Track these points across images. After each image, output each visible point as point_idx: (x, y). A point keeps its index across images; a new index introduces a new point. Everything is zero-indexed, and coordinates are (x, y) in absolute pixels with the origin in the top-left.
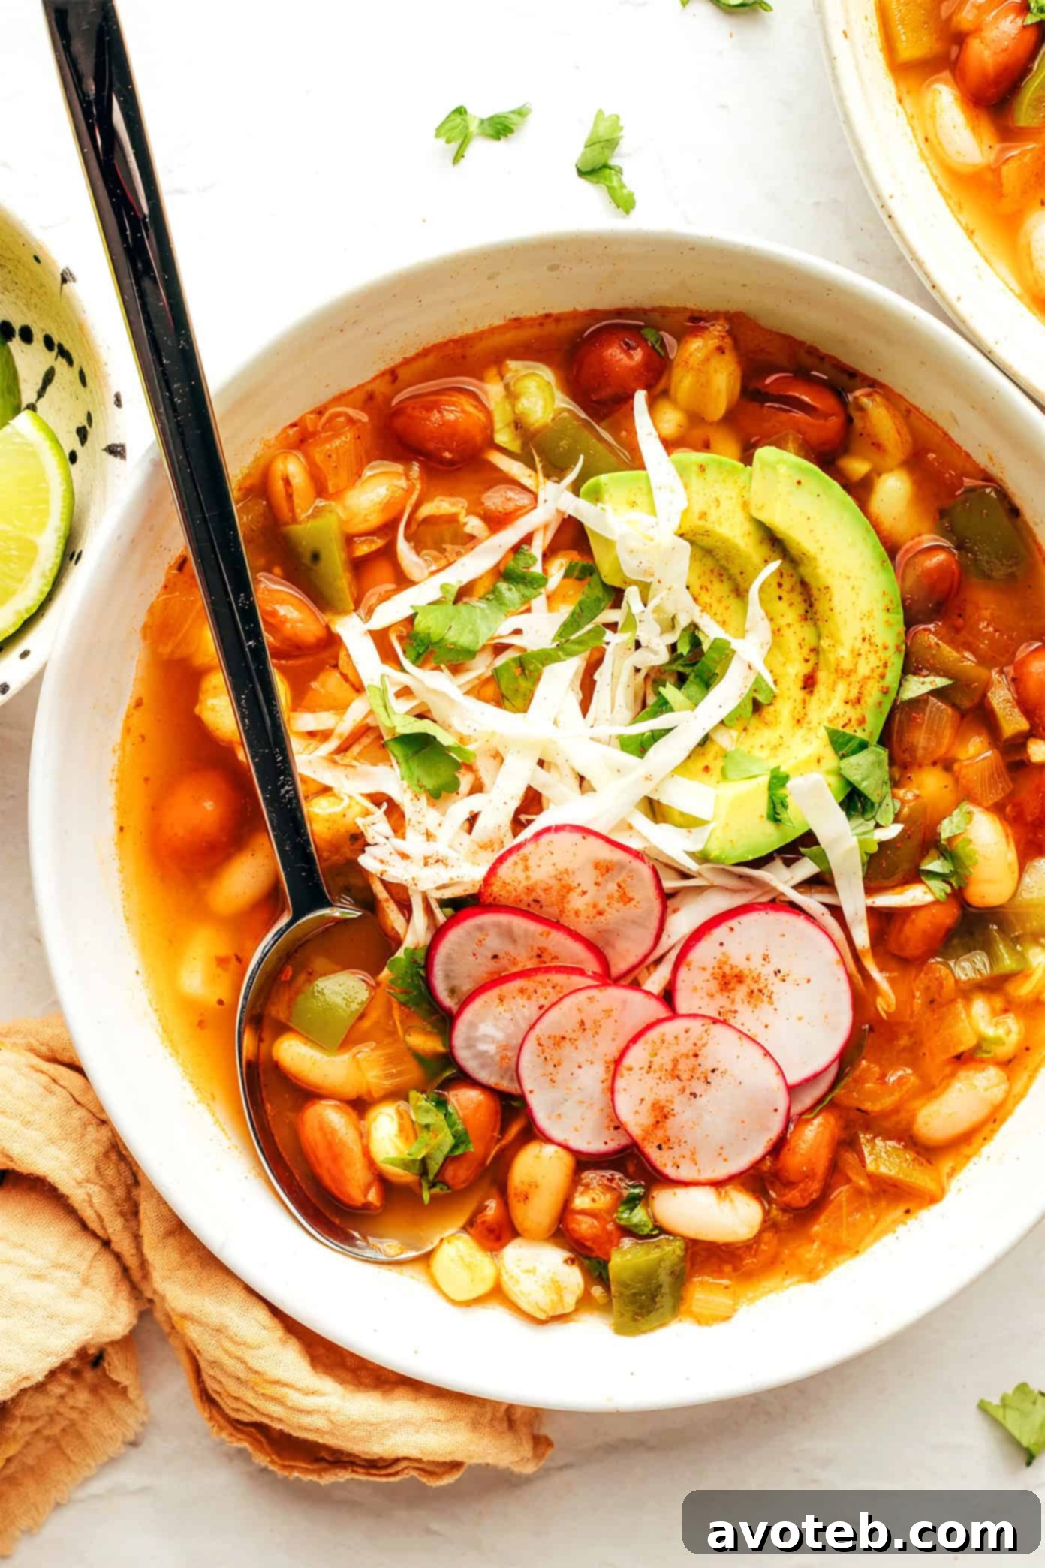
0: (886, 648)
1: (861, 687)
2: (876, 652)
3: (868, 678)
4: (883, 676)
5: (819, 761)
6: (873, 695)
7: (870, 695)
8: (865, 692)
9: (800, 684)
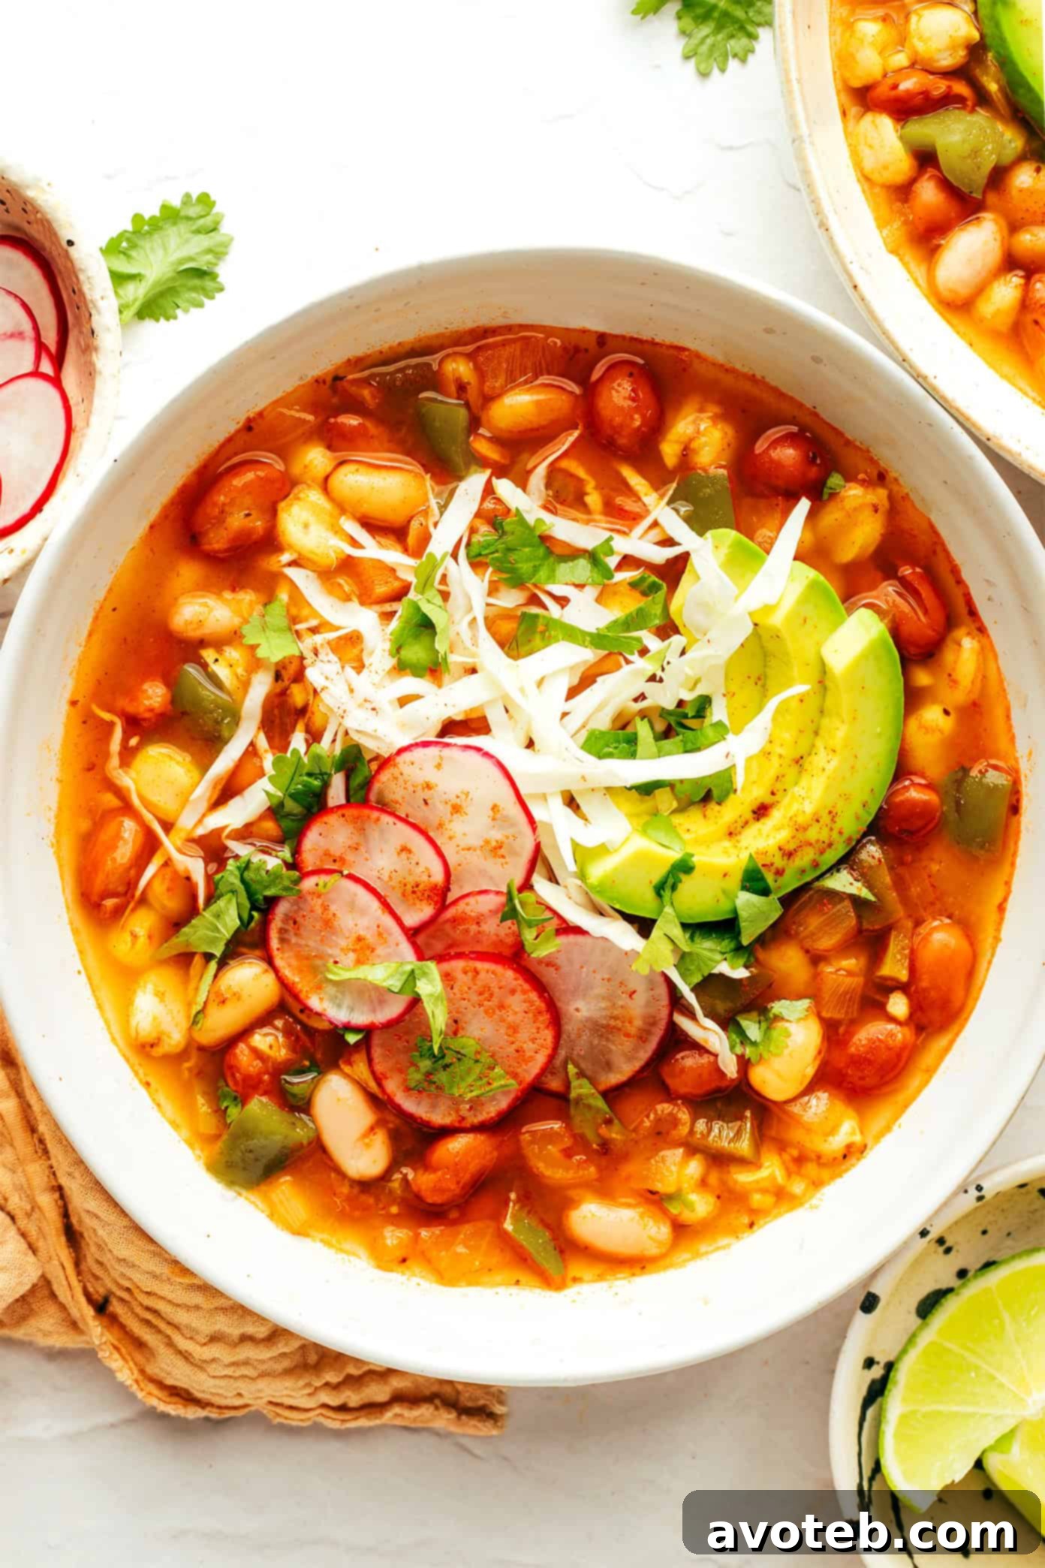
0: (841, 833)
1: (800, 847)
2: (831, 829)
3: (810, 844)
4: (822, 852)
5: (725, 875)
6: (804, 859)
7: (802, 859)
8: (799, 854)
9: (755, 806)
